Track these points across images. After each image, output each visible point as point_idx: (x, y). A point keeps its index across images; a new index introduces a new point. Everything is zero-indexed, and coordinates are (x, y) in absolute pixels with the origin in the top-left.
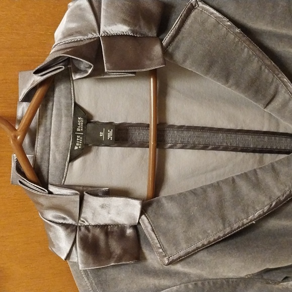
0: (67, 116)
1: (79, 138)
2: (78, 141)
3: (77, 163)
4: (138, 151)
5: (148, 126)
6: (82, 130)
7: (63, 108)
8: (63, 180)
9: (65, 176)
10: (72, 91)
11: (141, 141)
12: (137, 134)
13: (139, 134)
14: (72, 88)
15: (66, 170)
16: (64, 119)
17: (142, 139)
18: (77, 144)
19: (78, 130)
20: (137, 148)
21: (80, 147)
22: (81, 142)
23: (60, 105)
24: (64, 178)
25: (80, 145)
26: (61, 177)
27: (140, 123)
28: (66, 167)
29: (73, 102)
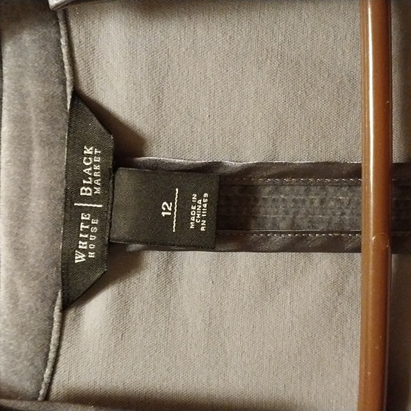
0: (47, 143)
1: (87, 223)
2: (86, 231)
3: (96, 310)
4: (323, 264)
5: (356, 172)
6: (98, 191)
7: (33, 115)
8: (48, 371)
9: (51, 355)
10: (64, 51)
11: (333, 227)
12: (317, 203)
13: (322, 202)
14: (63, 41)
15: (55, 336)
16: (37, 154)
17: (336, 219)
18: (83, 245)
19: (85, 191)
20: (317, 256)
21: (91, 255)
22: (93, 238)
23: (24, 106)
24: (50, 365)
25: (92, 246)
26: (39, 362)
27: (327, 163)
28: (56, 326)
29: (69, 90)
